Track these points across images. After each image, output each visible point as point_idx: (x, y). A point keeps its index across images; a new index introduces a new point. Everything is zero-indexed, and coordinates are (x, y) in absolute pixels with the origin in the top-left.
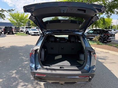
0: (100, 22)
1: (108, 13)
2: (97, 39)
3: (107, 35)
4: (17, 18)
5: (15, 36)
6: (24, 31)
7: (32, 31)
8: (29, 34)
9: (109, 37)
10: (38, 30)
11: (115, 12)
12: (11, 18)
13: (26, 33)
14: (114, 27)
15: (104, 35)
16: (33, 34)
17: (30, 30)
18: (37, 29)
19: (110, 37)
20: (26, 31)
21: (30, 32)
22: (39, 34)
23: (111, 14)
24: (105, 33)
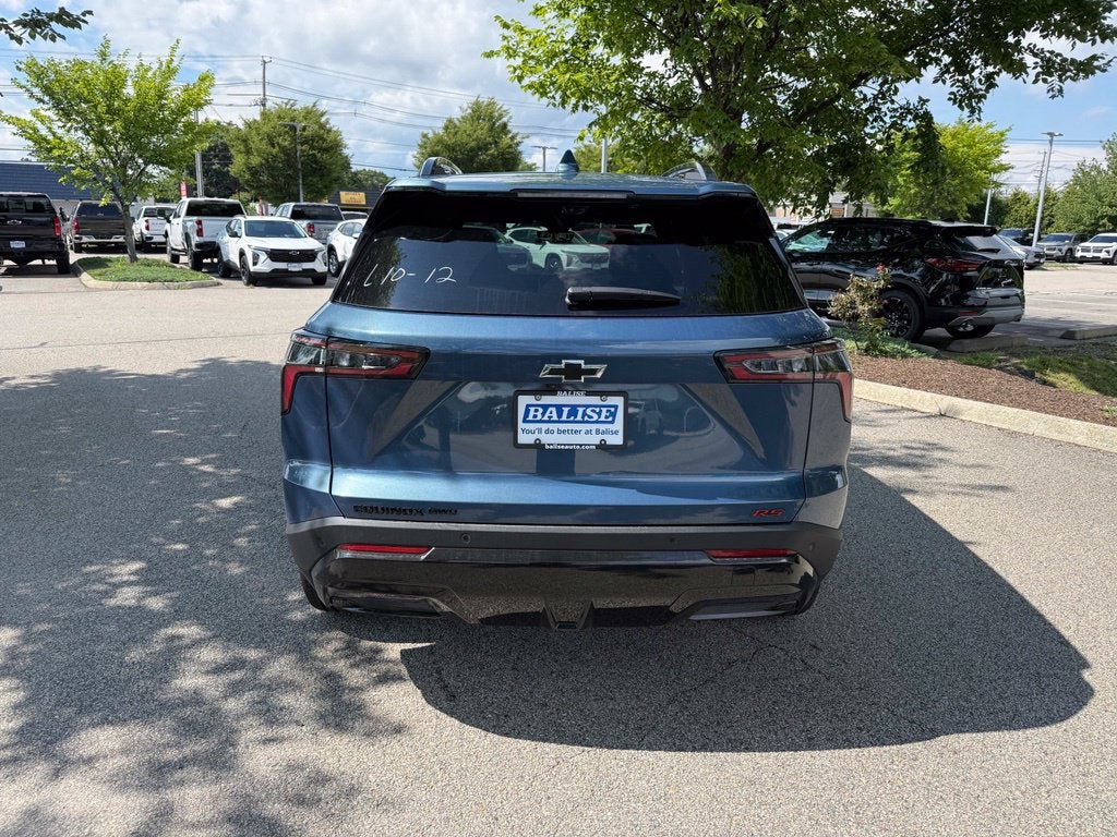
0: (890, 149)
1: (961, 67)
2: (863, 308)
3: (951, 270)
4: (101, 109)
5: (89, 290)
6: (176, 240)
7: (249, 243)
8: (228, 272)
9: (969, 284)
10: (311, 229)
11: (1029, 60)
12: (36, 114)
13: (197, 265)
14: (1023, 211)
15: (929, 269)
16: (265, 265)
17: (234, 235)
18: (304, 223)
19: (983, 292)
20: (195, 239)
21: (231, 249)
22: (319, 266)
23: (990, 77)
24: (940, 254)
